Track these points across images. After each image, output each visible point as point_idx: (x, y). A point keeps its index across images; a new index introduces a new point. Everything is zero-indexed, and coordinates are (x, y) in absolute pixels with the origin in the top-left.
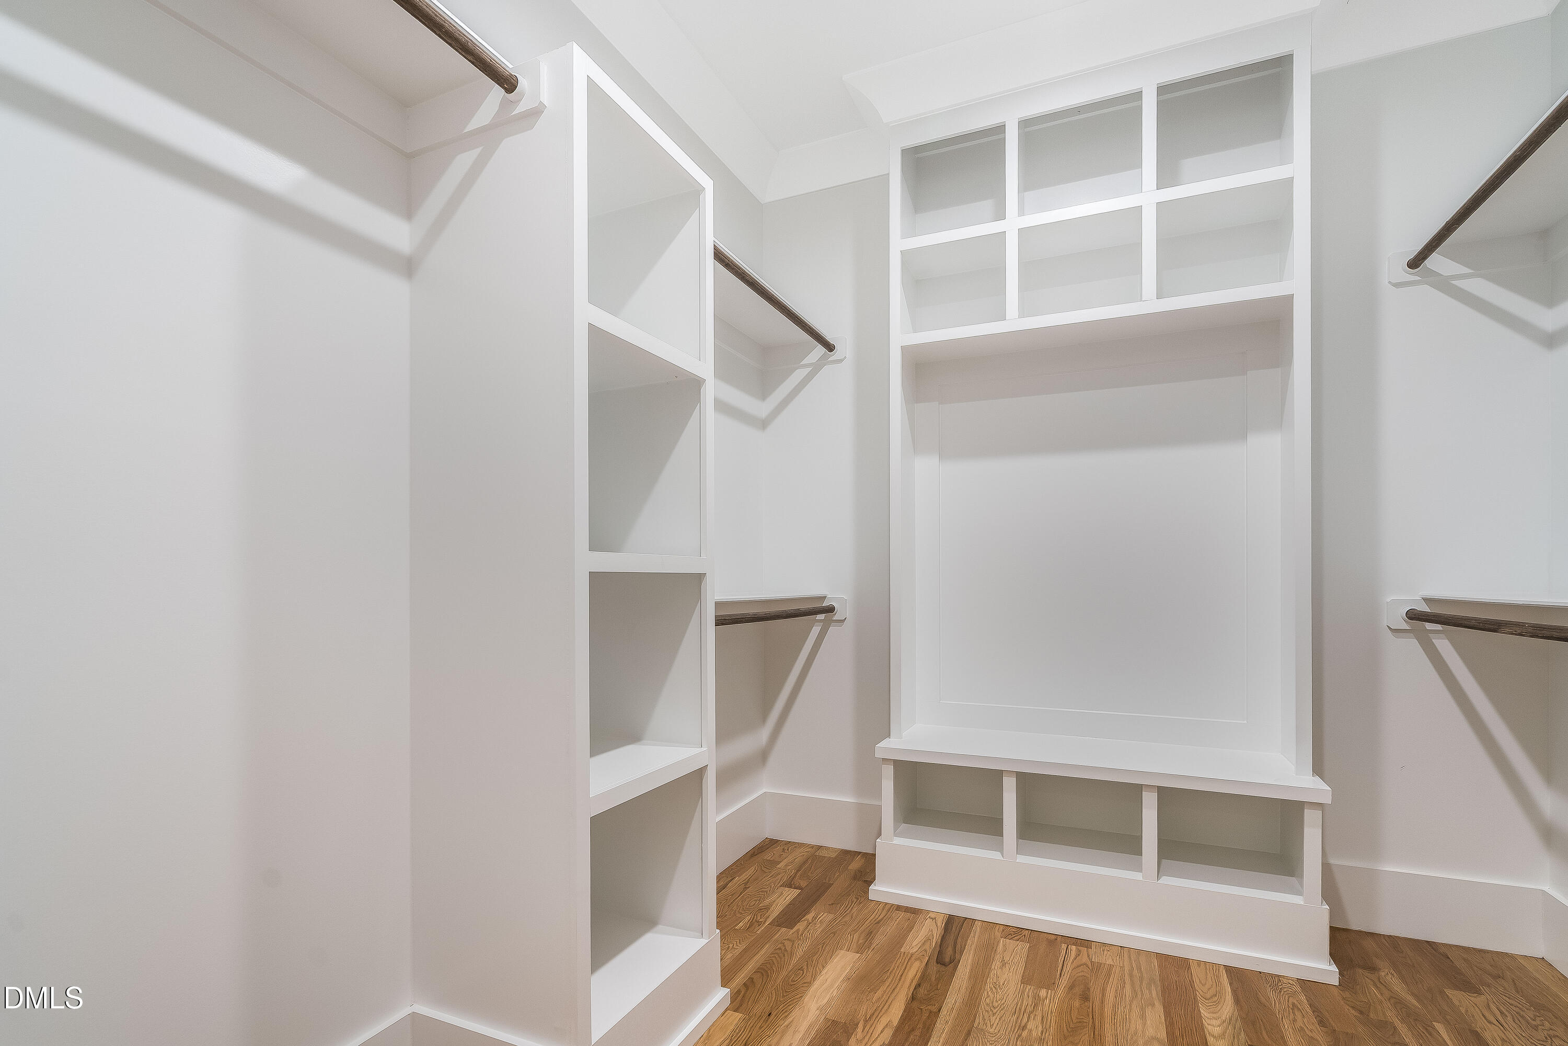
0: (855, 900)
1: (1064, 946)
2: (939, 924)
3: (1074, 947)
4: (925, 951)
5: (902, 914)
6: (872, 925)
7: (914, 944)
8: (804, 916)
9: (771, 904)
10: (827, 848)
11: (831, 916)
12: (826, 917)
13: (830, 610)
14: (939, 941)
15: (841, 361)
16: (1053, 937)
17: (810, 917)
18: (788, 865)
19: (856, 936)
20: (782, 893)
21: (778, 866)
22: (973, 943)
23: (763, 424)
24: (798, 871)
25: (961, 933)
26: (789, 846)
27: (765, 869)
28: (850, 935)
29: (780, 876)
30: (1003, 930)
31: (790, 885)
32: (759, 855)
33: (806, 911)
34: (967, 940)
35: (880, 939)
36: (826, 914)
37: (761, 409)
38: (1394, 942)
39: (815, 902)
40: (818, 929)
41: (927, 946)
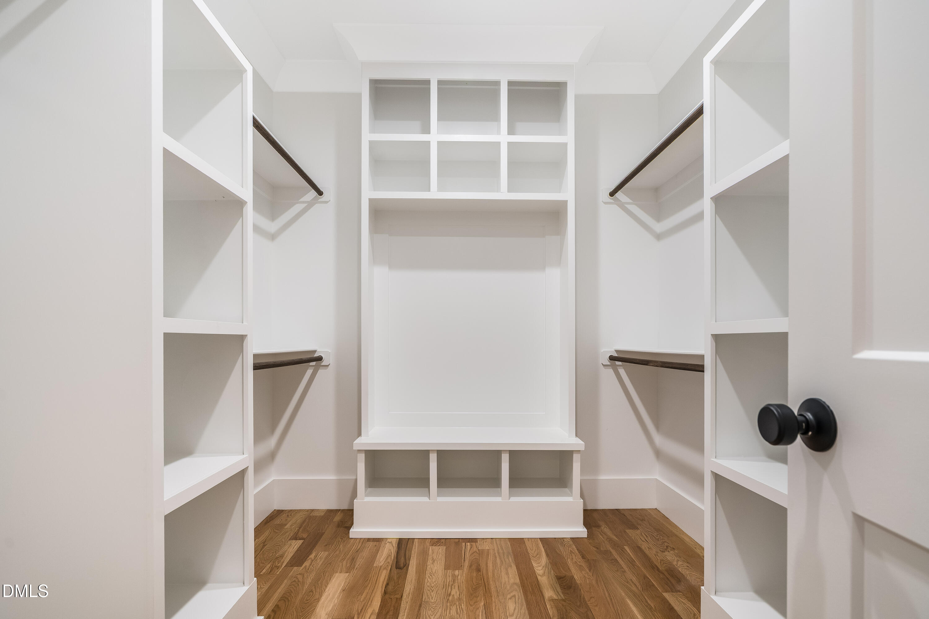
0: (341, 540)
1: (464, 544)
2: (394, 545)
3: (469, 544)
4: (389, 563)
5: (371, 544)
6: (354, 554)
7: (381, 559)
8: (308, 557)
9: (284, 553)
10: (318, 510)
11: (327, 553)
12: (323, 554)
13: (320, 359)
14: (396, 555)
15: (326, 202)
16: (457, 540)
17: (312, 556)
18: (291, 525)
19: (345, 563)
20: (291, 545)
21: (286, 527)
22: (415, 553)
23: (273, 237)
24: (300, 528)
25: (407, 548)
26: (291, 513)
27: (276, 531)
28: (341, 563)
29: (287, 534)
30: (430, 542)
31: (295, 538)
32: (271, 522)
33: (310, 553)
34: (411, 551)
35: (360, 562)
36: (323, 552)
37: (272, 227)
38: (604, 512)
39: (314, 546)
40: (320, 562)
41: (389, 560)
